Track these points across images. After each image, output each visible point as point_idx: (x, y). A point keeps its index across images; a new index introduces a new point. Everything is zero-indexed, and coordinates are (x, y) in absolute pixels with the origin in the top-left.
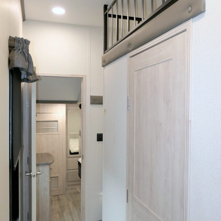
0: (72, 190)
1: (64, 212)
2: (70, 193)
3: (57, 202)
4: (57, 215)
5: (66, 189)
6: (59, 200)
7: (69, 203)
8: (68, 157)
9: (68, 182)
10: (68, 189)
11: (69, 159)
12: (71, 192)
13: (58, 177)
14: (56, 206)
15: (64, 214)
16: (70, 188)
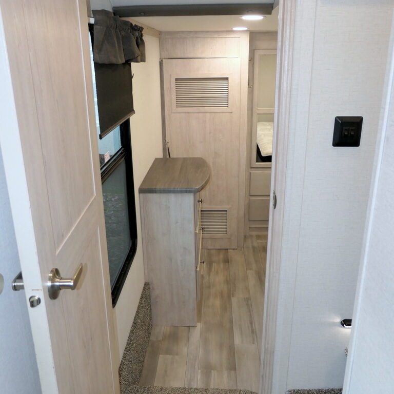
0: (259, 241)
1: (233, 296)
2: (254, 248)
3: (222, 265)
4: (218, 303)
5: (245, 237)
6: (227, 261)
7: (249, 272)
8: (251, 168)
9: (249, 220)
10: (251, 236)
11: (254, 172)
12: (255, 244)
13: (226, 211)
14: (218, 279)
15: (234, 300)
16: (254, 233)
